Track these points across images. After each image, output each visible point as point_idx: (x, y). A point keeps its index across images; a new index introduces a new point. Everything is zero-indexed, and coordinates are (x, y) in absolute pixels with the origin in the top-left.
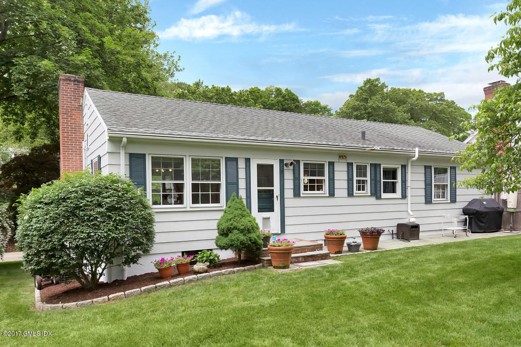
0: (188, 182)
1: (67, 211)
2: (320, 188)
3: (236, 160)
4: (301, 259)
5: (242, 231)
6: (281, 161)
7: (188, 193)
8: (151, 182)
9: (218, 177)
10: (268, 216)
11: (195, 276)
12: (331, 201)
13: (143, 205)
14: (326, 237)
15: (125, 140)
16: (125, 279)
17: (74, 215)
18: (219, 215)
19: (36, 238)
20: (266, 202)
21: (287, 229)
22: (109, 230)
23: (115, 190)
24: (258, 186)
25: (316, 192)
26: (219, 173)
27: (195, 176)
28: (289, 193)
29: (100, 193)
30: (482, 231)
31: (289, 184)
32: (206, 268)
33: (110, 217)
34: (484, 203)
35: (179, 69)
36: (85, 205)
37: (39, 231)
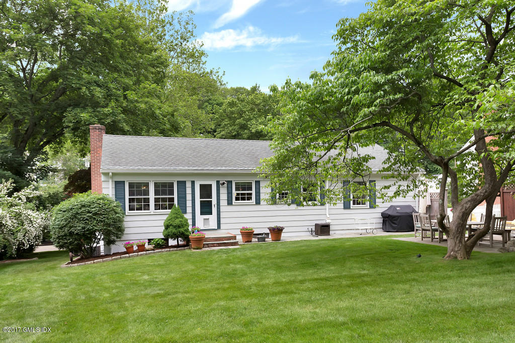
0: (152, 196)
1: (72, 215)
2: (250, 199)
3: (185, 182)
4: (216, 245)
5: (175, 227)
6: (218, 182)
7: (152, 203)
8: (128, 197)
9: (172, 193)
10: (208, 218)
11: (145, 252)
12: (258, 207)
13: (115, 212)
14: (241, 232)
15: (111, 174)
16: (112, 254)
17: (76, 217)
18: (165, 217)
19: (57, 230)
20: (206, 208)
21: (222, 226)
22: (94, 225)
23: (98, 204)
24: (200, 198)
25: (246, 201)
26: (173, 191)
27: (156, 193)
28: (224, 202)
29: (90, 206)
30: (395, 231)
31: (224, 197)
32: (152, 248)
33: (95, 219)
34: (398, 209)
35: (223, 83)
36: (82, 212)
37: (59, 225)
